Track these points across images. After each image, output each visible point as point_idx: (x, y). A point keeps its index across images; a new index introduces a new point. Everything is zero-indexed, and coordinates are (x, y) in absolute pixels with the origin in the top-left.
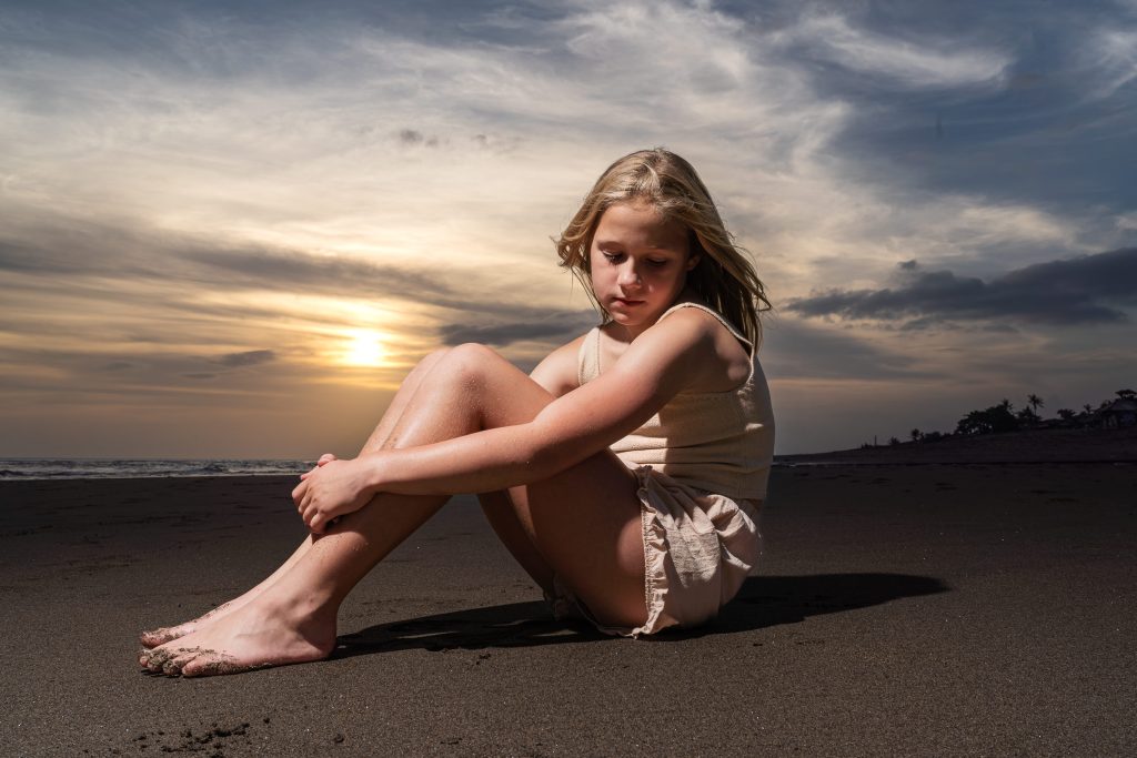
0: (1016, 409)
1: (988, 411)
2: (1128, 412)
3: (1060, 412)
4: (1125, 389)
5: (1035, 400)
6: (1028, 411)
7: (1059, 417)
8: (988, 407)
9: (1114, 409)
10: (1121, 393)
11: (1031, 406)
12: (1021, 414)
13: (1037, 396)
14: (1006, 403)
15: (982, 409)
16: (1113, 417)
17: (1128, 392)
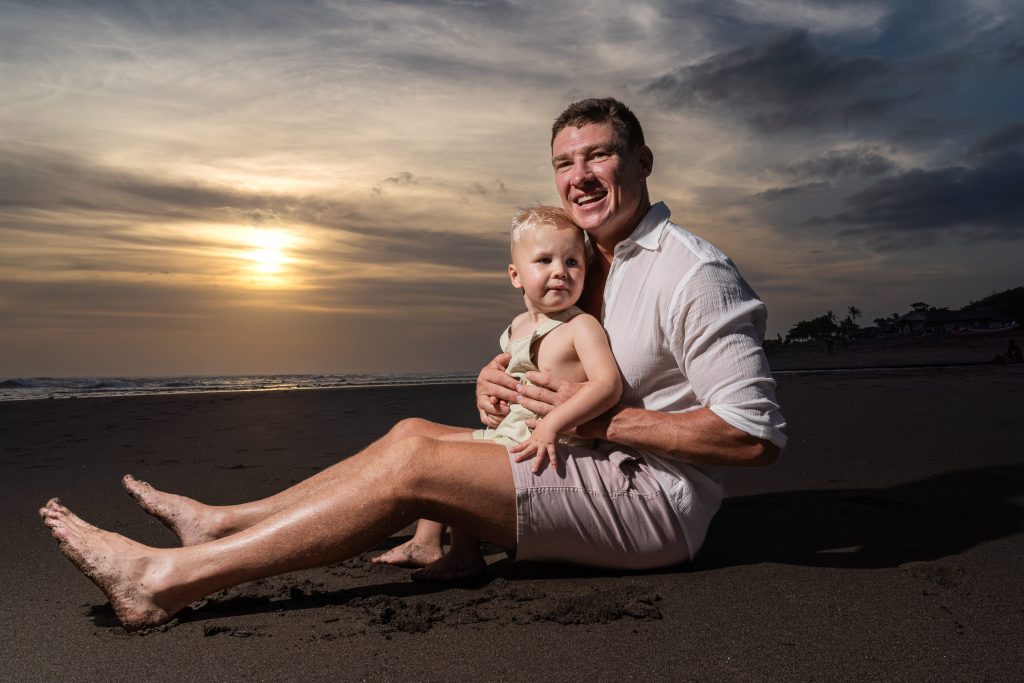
0: (838, 320)
1: (814, 321)
2: (919, 321)
3: (876, 321)
4: (917, 302)
5: (854, 311)
6: (849, 321)
7: (875, 325)
8: (814, 318)
9: (908, 319)
10: (914, 305)
11: (852, 317)
12: (842, 323)
13: (856, 307)
14: (830, 314)
15: (808, 320)
16: (907, 326)
17: (920, 304)
